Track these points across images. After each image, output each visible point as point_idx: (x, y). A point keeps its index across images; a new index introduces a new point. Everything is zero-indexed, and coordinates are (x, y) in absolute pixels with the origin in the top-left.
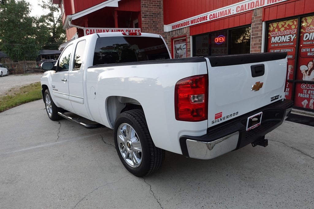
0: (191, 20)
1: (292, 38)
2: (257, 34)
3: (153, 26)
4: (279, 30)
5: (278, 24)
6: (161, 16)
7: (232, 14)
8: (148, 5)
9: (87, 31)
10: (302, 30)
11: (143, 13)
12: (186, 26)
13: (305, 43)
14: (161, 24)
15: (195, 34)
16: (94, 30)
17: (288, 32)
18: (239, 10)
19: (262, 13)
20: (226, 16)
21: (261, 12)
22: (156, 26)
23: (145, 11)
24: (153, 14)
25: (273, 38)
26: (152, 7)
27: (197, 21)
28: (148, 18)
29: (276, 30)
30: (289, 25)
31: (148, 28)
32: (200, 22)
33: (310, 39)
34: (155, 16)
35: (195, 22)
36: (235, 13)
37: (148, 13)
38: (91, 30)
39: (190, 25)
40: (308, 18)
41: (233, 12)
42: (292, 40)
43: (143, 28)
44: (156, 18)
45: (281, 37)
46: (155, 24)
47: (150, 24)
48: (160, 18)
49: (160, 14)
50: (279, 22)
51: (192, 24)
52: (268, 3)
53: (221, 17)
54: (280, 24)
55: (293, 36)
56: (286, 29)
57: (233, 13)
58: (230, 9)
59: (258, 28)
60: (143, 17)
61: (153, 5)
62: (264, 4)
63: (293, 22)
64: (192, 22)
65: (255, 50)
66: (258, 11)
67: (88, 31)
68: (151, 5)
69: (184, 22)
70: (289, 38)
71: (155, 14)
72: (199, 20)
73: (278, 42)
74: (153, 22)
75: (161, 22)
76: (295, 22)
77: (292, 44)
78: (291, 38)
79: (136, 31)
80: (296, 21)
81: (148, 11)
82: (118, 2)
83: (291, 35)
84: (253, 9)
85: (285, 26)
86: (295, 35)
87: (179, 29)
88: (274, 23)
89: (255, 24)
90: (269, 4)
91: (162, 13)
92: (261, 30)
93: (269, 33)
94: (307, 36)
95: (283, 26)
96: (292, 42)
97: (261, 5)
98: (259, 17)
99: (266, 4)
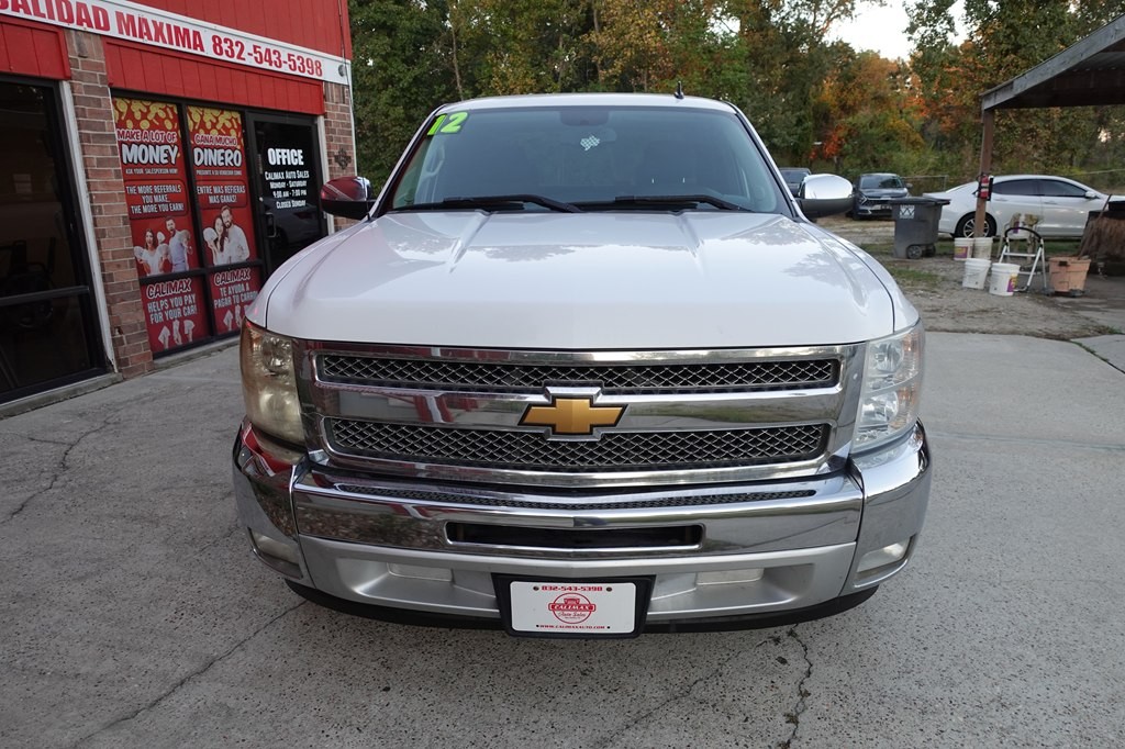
1: (173, 155)
4: (137, 125)
5: (129, 106)
13: (198, 172)
17: (157, 136)
21: (98, 49)
29: (130, 124)
30: (157, 117)
33: (206, 164)
42: (173, 162)
45: (146, 147)
50: (131, 99)
52: (121, 32)
54: (137, 107)
55: (173, 149)
56: (153, 127)
62: (107, 28)
63: (165, 111)
66: (86, 41)
70: (166, 155)
73: (141, 160)
76: (169, 111)
77: (175, 171)
78: (169, 154)
80: (172, 109)
83: (168, 147)
84: (71, 26)
85: (150, 118)
86: (176, 148)
88: (118, 100)
89: (86, 89)
90: (125, 36)
92: (109, 115)
94: (199, 155)
95: (144, 116)
96: (173, 166)
97: (98, 27)
98: (98, 67)
99: (114, 32)
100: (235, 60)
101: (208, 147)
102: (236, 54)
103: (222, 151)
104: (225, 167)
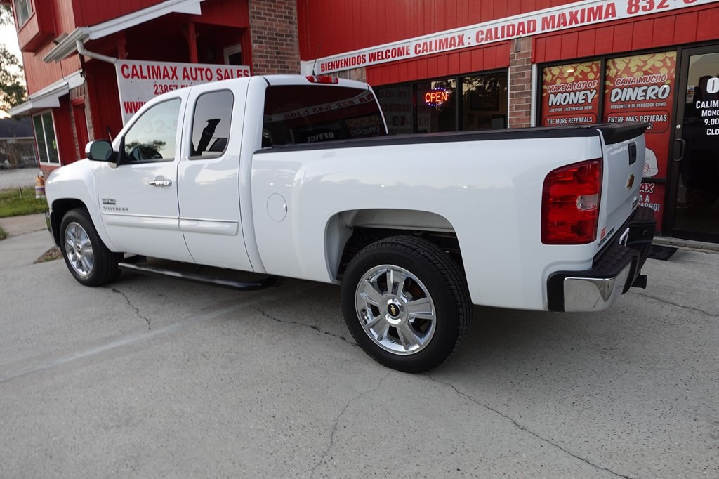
0: (371, 52)
1: (590, 97)
2: (523, 88)
3: (278, 62)
4: (564, 81)
5: (561, 70)
6: (293, 41)
7: (466, 45)
8: (265, 14)
9: (125, 69)
10: (608, 83)
11: (254, 32)
12: (357, 66)
13: (614, 107)
14: (295, 59)
15: (380, 84)
16: (141, 67)
17: (581, 85)
18: (482, 39)
19: (531, 47)
20: (453, 48)
21: (529, 45)
22: (284, 62)
23: (258, 28)
24: (276, 34)
25: (552, 96)
26: (273, 20)
27: (384, 56)
28: (266, 43)
29: (559, 81)
30: (582, 72)
31: (266, 66)
32: (391, 59)
33: (623, 100)
34: (280, 40)
35: (380, 57)
36: (474, 43)
37: (266, 33)
38: (134, 67)
39: (368, 63)
40: (618, 61)
41: (469, 41)
42: (589, 101)
43: (256, 65)
44: (283, 44)
45: (567, 94)
46: (281, 58)
47: (271, 57)
48: (292, 45)
49: (291, 36)
50: (563, 65)
51: (373, 63)
52: (543, 29)
53: (442, 50)
54: (569, 70)
55: (591, 93)
56: (577, 80)
57: (469, 43)
58: (463, 35)
59: (523, 76)
60: (255, 42)
61: (275, 16)
62: (534, 30)
63: (590, 67)
64: (372, 57)
65: (519, 120)
66: (522, 43)
67: (128, 68)
68: (271, 15)
69: (351, 57)
70: (584, 97)
71: (280, 35)
72: (390, 54)
73: (562, 103)
74: (278, 53)
75: (293, 54)
76: (594, 66)
77: (590, 107)
78: (587, 97)
79: (240, 73)
80: (597, 65)
81: (265, 29)
82: (201, 3)
83: (588, 92)
84: (513, 37)
85: (575, 74)
86: (595, 91)
87: (339, 72)
88: (553, 68)
89: (518, 69)
90: (546, 31)
91: (296, 33)
92: (530, 80)
93: (545, 87)
94: (617, 93)
96: (589, 104)
97: (529, 31)
98: (526, 54)
99: (539, 31)
100: (655, 10)
101: (627, 87)
102: (656, 5)
103: (646, 88)
104: (645, 101)
